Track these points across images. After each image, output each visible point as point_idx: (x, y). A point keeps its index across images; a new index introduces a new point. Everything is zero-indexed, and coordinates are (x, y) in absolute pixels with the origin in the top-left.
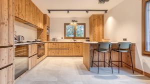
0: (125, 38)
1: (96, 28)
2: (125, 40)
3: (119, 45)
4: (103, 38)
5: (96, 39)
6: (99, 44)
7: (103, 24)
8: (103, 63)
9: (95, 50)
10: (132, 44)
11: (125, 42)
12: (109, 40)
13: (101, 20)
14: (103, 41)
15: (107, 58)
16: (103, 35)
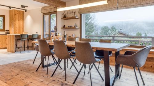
0: (37, 32)
1: (17, 22)
2: (37, 33)
3: (33, 36)
4: (23, 31)
5: (17, 32)
6: (21, 35)
7: (23, 19)
8: (23, 48)
9: (18, 39)
10: (39, 35)
11: (37, 34)
12: (27, 33)
13: (22, 16)
14: (24, 33)
15: (26, 45)
16: (23, 29)
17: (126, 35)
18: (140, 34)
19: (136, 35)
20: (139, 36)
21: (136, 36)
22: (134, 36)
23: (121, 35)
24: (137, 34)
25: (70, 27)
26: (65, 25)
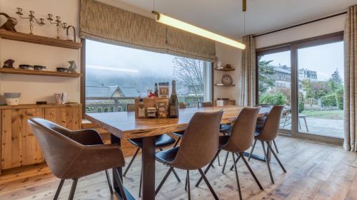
25: (32, 69)
26: (13, 61)
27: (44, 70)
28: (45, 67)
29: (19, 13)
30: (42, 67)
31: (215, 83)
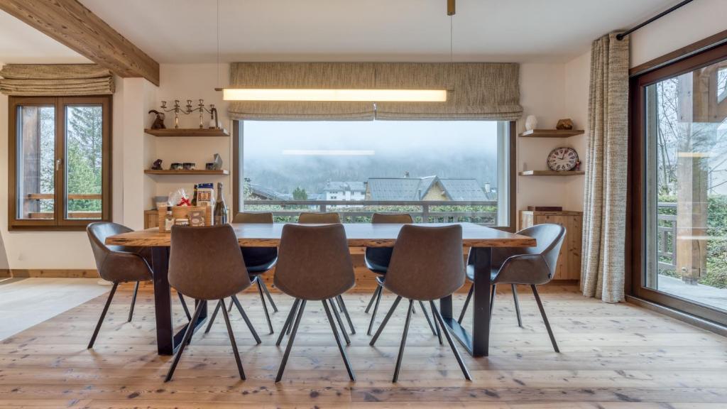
17: (266, 198)
18: (303, 194)
19: (292, 196)
20: (302, 199)
21: (293, 200)
22: (287, 199)
23: (256, 199)
24: (295, 194)
25: (181, 167)
26: (161, 161)
27: (193, 167)
28: (194, 164)
29: (163, 107)
30: (190, 164)
31: (519, 167)
